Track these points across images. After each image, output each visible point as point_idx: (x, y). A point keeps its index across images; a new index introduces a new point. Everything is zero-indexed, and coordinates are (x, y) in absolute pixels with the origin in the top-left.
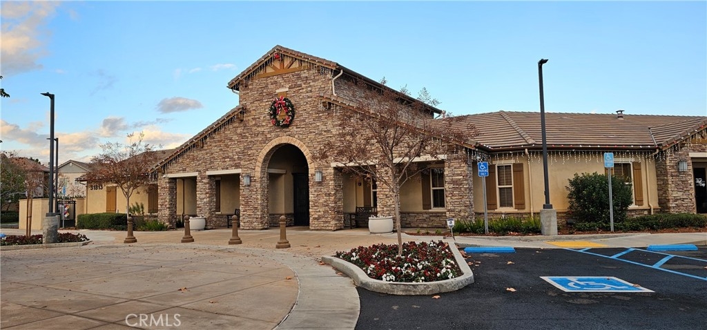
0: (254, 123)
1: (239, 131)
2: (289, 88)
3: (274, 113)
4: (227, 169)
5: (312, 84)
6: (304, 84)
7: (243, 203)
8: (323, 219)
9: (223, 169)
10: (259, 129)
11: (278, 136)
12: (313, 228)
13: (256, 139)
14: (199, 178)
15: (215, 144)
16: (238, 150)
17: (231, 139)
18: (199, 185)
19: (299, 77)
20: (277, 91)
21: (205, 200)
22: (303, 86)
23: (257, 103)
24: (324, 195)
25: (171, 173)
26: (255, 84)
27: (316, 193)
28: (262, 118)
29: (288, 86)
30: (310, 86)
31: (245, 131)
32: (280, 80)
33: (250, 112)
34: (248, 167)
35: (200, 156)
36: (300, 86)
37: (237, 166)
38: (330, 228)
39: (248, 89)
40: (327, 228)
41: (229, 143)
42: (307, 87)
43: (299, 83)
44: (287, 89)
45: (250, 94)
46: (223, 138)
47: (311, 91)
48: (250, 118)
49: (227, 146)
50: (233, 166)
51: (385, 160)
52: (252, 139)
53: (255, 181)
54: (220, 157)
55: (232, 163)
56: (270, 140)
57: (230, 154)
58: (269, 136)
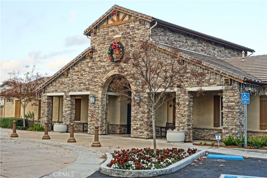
0: (99, 59)
1: (89, 65)
2: (122, 35)
3: (111, 53)
4: (81, 91)
5: (136, 32)
6: (132, 32)
7: (90, 115)
8: (140, 130)
9: (79, 91)
10: (102, 64)
11: (113, 69)
12: (133, 136)
13: (100, 71)
14: (65, 97)
15: (74, 74)
16: (88, 78)
17: (84, 71)
18: (65, 102)
19: (128, 27)
20: (115, 37)
21: (68, 112)
23: (101, 46)
24: (140, 113)
25: (49, 92)
26: (100, 32)
27: (136, 111)
28: (104, 56)
29: (121, 33)
30: (135, 34)
31: (93, 65)
32: (116, 29)
33: (97, 51)
34: (94, 91)
35: (66, 81)
36: (129, 33)
37: (87, 89)
38: (144, 137)
39: (96, 36)
40: (142, 137)
41: (83, 73)
42: (133, 34)
43: (128, 31)
44: (120, 36)
45: (97, 39)
46: (80, 70)
48: (96, 56)
49: (82, 75)
50: (85, 89)
51: (182, 89)
52: (97, 71)
53: (98, 101)
54: (78, 83)
55: (84, 87)
56: (108, 72)
57: (83, 81)
58: (107, 68)
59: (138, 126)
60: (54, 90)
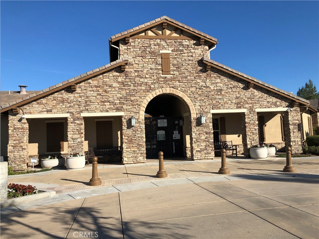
0: (136, 74)
1: (120, 79)
2: (172, 51)
4: (107, 111)
5: (192, 51)
6: (186, 50)
8: (205, 152)
9: (101, 111)
10: (142, 80)
11: (162, 87)
12: (196, 159)
13: (139, 88)
16: (119, 96)
17: (111, 86)
18: (71, 127)
19: (181, 44)
20: (161, 52)
22: (185, 51)
23: (139, 59)
25: (30, 113)
26: (137, 43)
28: (145, 72)
29: (171, 49)
31: (127, 80)
32: (163, 43)
33: (132, 65)
34: (131, 111)
36: (182, 51)
37: (118, 110)
39: (130, 46)
42: (188, 53)
43: (181, 48)
44: (170, 52)
45: (132, 50)
46: (101, 84)
47: (192, 56)
48: (132, 70)
49: (106, 91)
50: (115, 109)
51: (251, 110)
52: (135, 88)
53: (139, 122)
54: (98, 101)
55: (112, 106)
56: (154, 90)
57: (110, 99)
58: (152, 86)
59: (202, 147)
60: (44, 110)
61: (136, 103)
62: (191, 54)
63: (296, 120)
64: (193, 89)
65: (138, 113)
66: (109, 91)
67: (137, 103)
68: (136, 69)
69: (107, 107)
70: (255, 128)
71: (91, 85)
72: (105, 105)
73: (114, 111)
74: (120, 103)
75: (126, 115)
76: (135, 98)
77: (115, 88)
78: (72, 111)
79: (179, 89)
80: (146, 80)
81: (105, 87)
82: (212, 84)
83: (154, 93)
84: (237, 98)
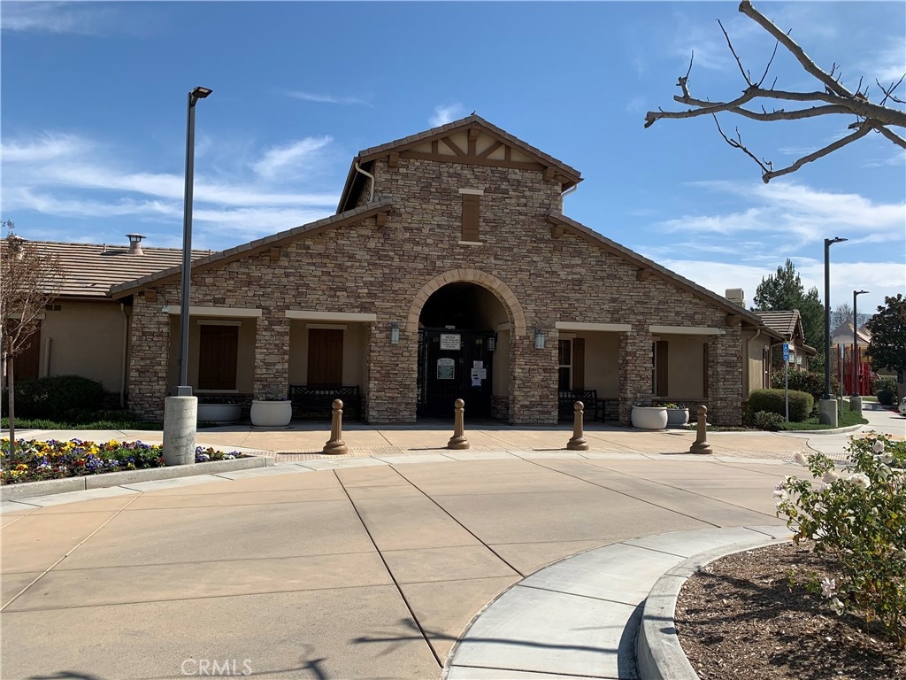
0: (407, 235)
1: (372, 244)
2: (485, 191)
4: (341, 310)
5: (527, 194)
6: (514, 190)
7: (377, 375)
8: (539, 408)
9: (329, 310)
10: (418, 249)
11: (458, 267)
12: (520, 421)
13: (410, 265)
14: (263, 323)
15: (310, 260)
16: (368, 278)
17: (352, 257)
18: (264, 337)
19: (505, 179)
20: (462, 191)
21: (278, 367)
22: (511, 193)
23: (415, 203)
24: (541, 371)
26: (412, 168)
27: (527, 367)
28: (426, 231)
29: (482, 187)
30: (524, 197)
31: (387, 247)
32: (467, 173)
33: (401, 215)
34: (392, 313)
35: (268, 277)
36: (506, 192)
37: (364, 308)
38: (551, 421)
39: (397, 173)
40: (546, 421)
41: (349, 264)
42: (518, 197)
43: (503, 187)
44: (481, 192)
45: (401, 183)
46: (332, 252)
47: (525, 205)
48: (398, 225)
49: (341, 267)
50: (357, 307)
51: (640, 327)
52: (403, 264)
53: (407, 339)
54: (324, 287)
55: (352, 300)
56: (441, 271)
57: (348, 284)
58: (439, 263)
59: (533, 399)
60: (209, 298)
61: (401, 297)
62: (523, 201)
63: (732, 355)
64: (525, 276)
65: (405, 317)
66: (348, 267)
67: (404, 296)
68: (407, 225)
69: (342, 300)
70: (645, 365)
71: (310, 251)
72: (338, 297)
73: (356, 310)
74: (370, 295)
75: (380, 320)
76: (401, 285)
77: (360, 261)
78: (268, 303)
79: (495, 272)
80: (426, 250)
81: (340, 260)
82: (564, 266)
83: (440, 278)
84: (614, 300)
